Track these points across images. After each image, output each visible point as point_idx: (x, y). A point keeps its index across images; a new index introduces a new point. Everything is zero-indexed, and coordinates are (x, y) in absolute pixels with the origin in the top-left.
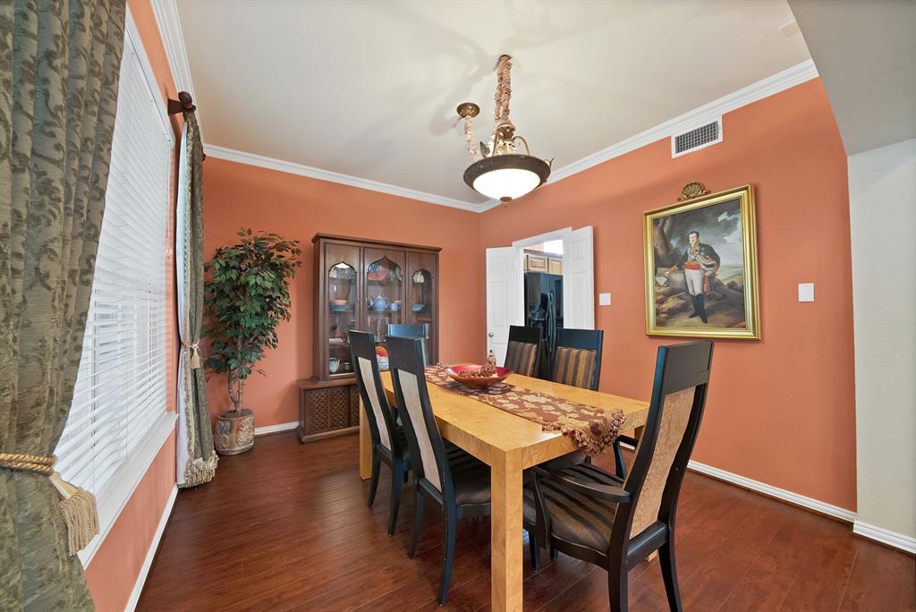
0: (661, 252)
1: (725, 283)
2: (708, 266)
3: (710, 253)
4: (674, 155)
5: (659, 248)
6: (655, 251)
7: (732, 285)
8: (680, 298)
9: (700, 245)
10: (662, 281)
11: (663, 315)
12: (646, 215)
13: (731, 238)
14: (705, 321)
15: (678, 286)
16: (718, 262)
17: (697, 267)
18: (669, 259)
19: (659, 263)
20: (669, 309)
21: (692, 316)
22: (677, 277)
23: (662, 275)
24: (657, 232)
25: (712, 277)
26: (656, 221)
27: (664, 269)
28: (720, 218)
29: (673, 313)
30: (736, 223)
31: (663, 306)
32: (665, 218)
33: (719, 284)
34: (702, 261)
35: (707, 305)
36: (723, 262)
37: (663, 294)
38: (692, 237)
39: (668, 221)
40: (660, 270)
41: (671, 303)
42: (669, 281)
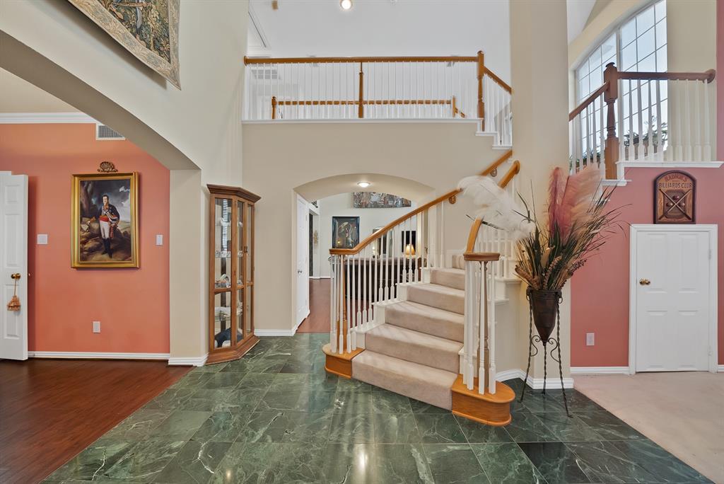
0: (85, 206)
1: (122, 232)
2: (113, 220)
3: (113, 211)
4: (98, 138)
5: (84, 203)
6: (81, 205)
7: (126, 233)
8: (96, 240)
9: (110, 205)
10: (85, 227)
11: (85, 253)
12: (75, 176)
13: (126, 203)
14: (111, 257)
15: (95, 232)
16: (119, 218)
17: (107, 220)
18: (90, 212)
19: (84, 214)
20: (90, 248)
21: (103, 254)
22: (95, 226)
23: (85, 223)
24: (83, 191)
25: (115, 227)
26: (82, 183)
27: (88, 219)
28: (121, 190)
29: (92, 251)
30: (128, 195)
31: (86, 246)
32: (89, 182)
33: (119, 231)
34: (109, 216)
35: (112, 246)
36: (121, 218)
37: (85, 237)
38: (105, 198)
39: (90, 185)
40: (84, 219)
41: (90, 244)
42: (90, 228)
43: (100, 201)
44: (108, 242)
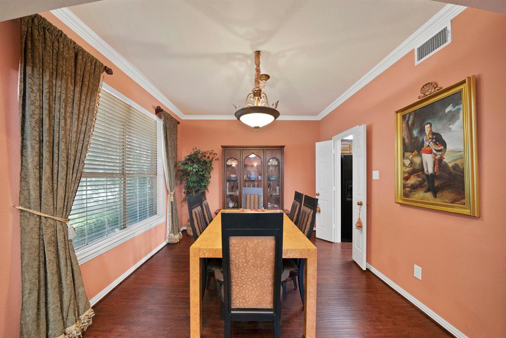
0: (407, 141)
1: (450, 165)
2: (438, 151)
3: (438, 139)
4: (417, 63)
5: (406, 137)
6: (404, 140)
7: (456, 167)
8: (418, 176)
9: (433, 134)
10: (407, 162)
11: (408, 189)
12: (397, 112)
13: (456, 126)
14: (435, 197)
15: (417, 167)
16: (445, 147)
17: (430, 152)
18: (412, 146)
19: (406, 149)
20: (412, 185)
21: (426, 192)
22: (417, 160)
23: (407, 158)
24: (404, 125)
25: (441, 160)
26: (404, 117)
27: (409, 153)
28: (447, 110)
29: (414, 188)
30: (459, 113)
31: (408, 182)
32: (410, 114)
33: (446, 165)
34: (433, 147)
35: (437, 184)
36: (449, 147)
37: (408, 172)
38: (427, 127)
39: (411, 116)
40: (407, 154)
41: (413, 180)
42: (412, 163)
43: (422, 131)
44: (431, 178)
